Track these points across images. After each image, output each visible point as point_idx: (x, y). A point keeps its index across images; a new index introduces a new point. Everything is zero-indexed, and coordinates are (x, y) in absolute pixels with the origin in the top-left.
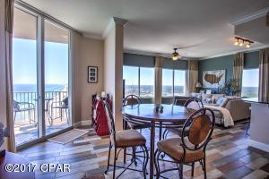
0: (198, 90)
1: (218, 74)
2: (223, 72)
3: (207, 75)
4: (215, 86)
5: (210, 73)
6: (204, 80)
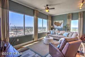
0: (52, 29)
1: (60, 22)
2: (63, 21)
3: (55, 23)
4: (59, 27)
5: (57, 21)
6: (54, 25)
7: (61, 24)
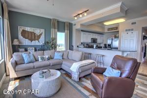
7: (39, 37)
